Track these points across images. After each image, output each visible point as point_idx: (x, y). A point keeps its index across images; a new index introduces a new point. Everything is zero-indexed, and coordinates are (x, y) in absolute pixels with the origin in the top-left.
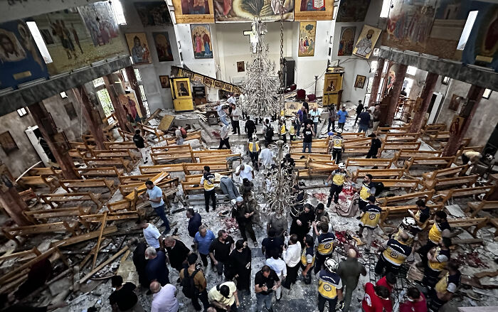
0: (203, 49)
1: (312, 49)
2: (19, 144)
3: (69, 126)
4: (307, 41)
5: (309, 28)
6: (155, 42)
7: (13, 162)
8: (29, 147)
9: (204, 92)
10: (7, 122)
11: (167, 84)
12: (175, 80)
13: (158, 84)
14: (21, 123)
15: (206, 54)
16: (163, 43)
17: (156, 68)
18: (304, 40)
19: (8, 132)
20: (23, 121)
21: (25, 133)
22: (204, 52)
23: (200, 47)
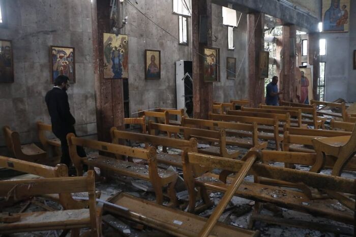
2: (163, 73)
3: (223, 84)
7: (148, 90)
8: (172, 83)
10: (164, 41)
14: (177, 51)
19: (160, 52)
20: (179, 50)
21: (175, 64)
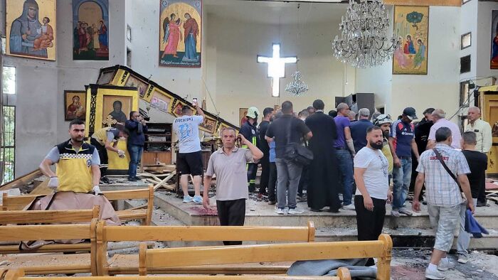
0: (181, 47)
1: (422, 59)
4: (411, 43)
5: (414, 18)
6: (75, 17)
9: (169, 139)
11: (79, 112)
12: (101, 92)
13: (58, 111)
15: (185, 59)
16: (92, 20)
17: (61, 73)
18: (404, 41)
22: (181, 55)
23: (175, 45)
